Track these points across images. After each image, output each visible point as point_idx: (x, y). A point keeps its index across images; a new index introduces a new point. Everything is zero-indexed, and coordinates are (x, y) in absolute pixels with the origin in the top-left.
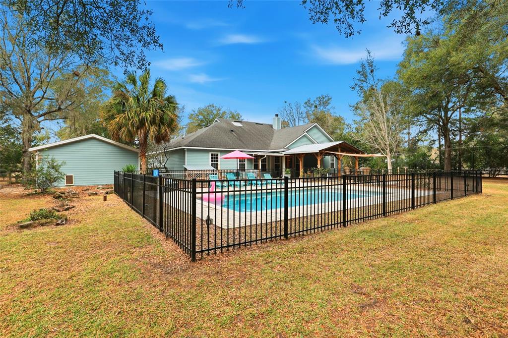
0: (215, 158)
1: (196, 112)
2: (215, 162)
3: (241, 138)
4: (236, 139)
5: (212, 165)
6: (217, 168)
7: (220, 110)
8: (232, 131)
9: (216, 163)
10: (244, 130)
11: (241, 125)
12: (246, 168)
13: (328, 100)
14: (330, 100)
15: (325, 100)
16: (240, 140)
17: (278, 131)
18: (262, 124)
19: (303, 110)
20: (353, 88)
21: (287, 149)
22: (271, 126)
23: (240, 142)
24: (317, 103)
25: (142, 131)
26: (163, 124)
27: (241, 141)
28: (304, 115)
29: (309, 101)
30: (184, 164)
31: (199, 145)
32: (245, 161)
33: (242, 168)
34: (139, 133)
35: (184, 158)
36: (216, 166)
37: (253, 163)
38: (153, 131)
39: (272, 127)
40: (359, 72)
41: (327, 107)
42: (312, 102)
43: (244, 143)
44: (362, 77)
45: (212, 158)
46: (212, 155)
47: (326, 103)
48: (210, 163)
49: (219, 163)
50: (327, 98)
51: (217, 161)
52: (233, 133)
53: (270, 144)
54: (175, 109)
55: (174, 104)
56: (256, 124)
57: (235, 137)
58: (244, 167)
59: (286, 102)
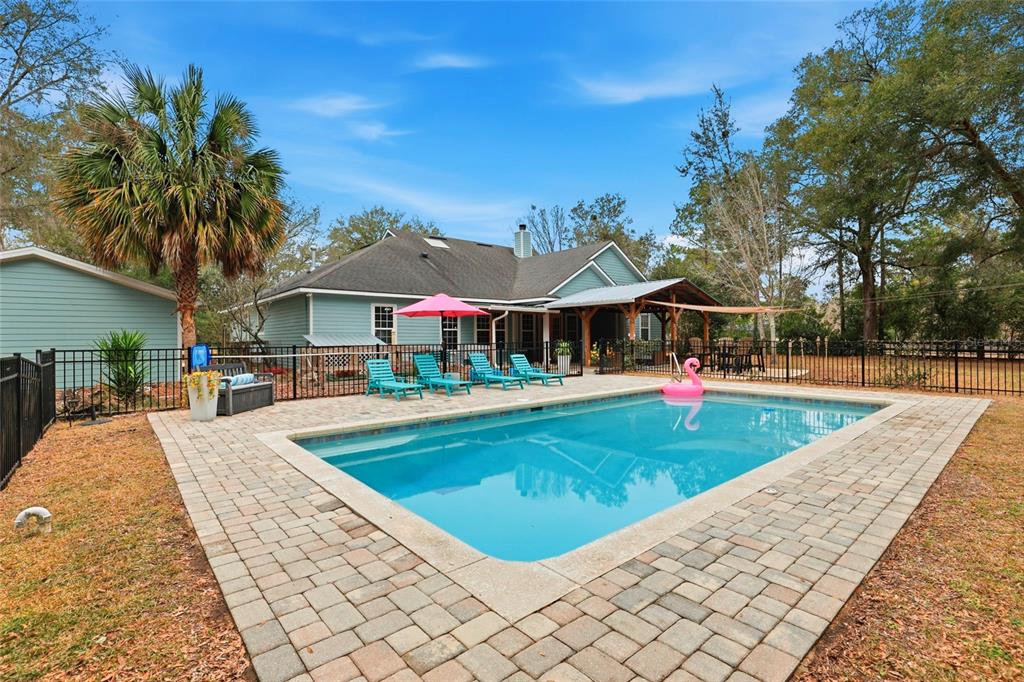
0: (384, 318)
1: (347, 225)
2: (384, 326)
3: (447, 273)
4: (436, 275)
5: (377, 333)
6: (390, 341)
7: (397, 221)
8: (425, 256)
9: (387, 329)
10: (451, 254)
11: (445, 246)
12: (459, 342)
13: (619, 205)
14: (623, 206)
15: (612, 205)
16: (444, 276)
17: (526, 260)
18: (490, 246)
19: (569, 224)
20: (683, 171)
21: (554, 296)
22: (511, 251)
23: (444, 280)
24: (597, 210)
25: (176, 237)
26: (238, 221)
27: (448, 279)
28: (571, 235)
29: (580, 206)
30: (308, 333)
31: (345, 284)
32: (456, 325)
33: (450, 341)
34: (166, 242)
35: (308, 317)
36: (386, 337)
37: (476, 330)
38: (206, 237)
39: (513, 253)
40: (698, 137)
41: (617, 219)
42: (586, 208)
43: (453, 283)
44: (702, 146)
45: (377, 317)
46: (377, 310)
47: (615, 211)
48: (373, 329)
49: (394, 330)
50: (616, 202)
51: (391, 325)
52: (428, 261)
53: (511, 286)
54: (273, 185)
55: (272, 171)
56: (479, 244)
57: (431, 271)
58: (455, 340)
59: (534, 208)
